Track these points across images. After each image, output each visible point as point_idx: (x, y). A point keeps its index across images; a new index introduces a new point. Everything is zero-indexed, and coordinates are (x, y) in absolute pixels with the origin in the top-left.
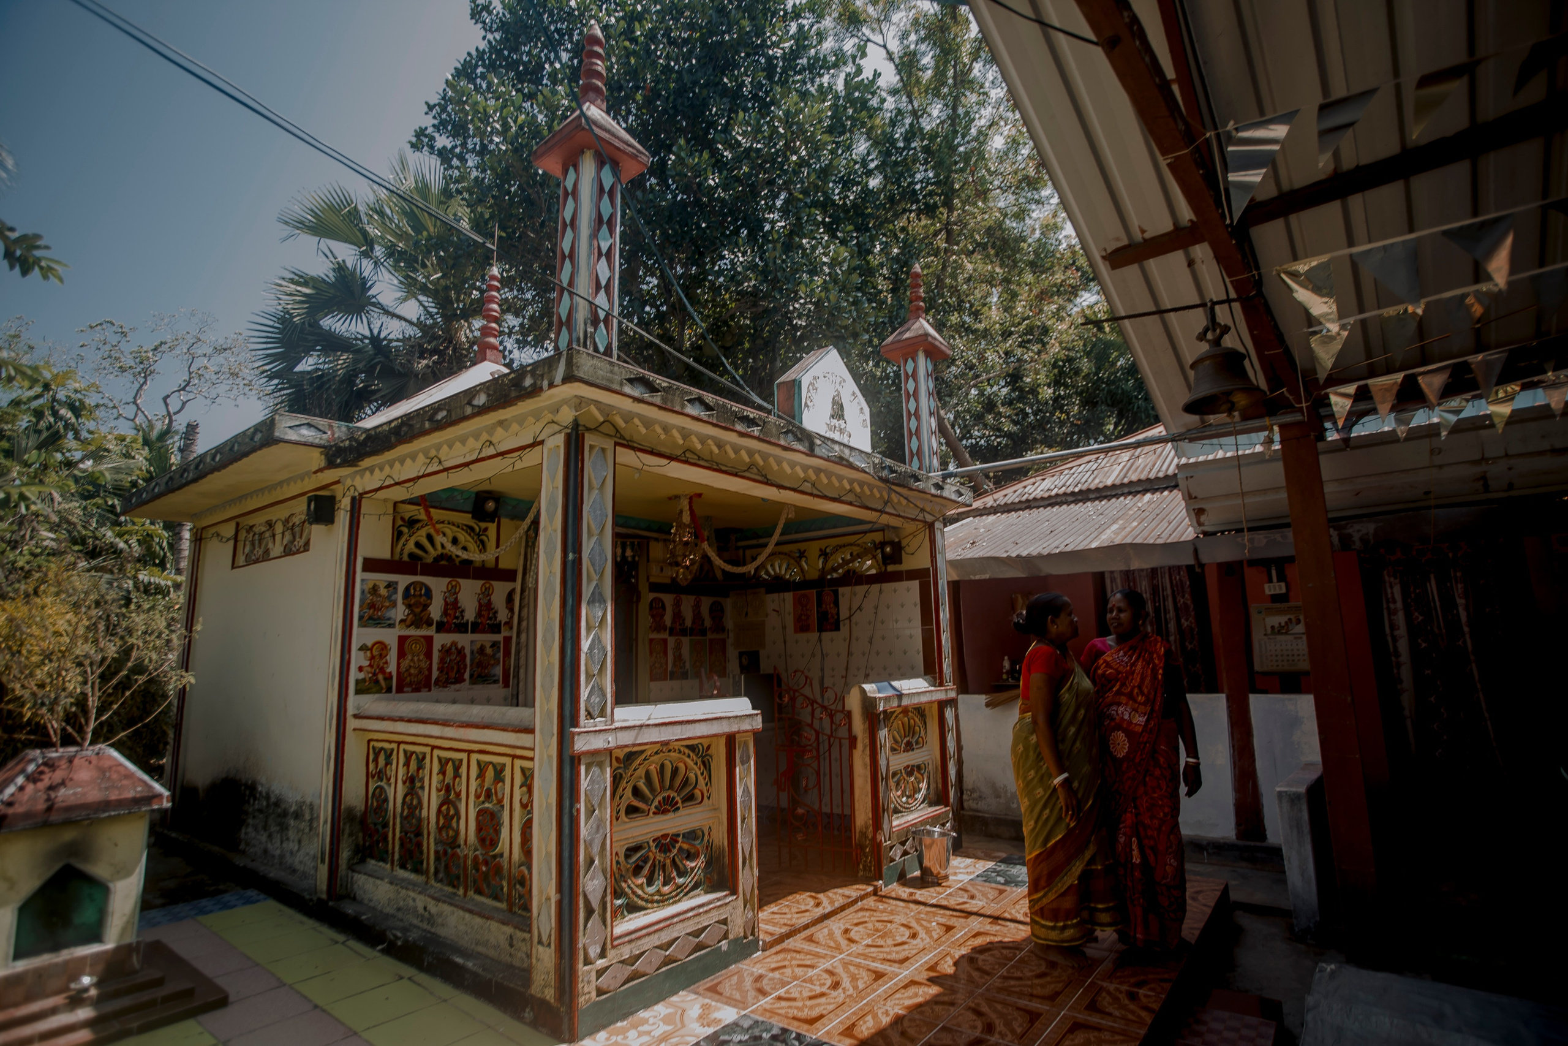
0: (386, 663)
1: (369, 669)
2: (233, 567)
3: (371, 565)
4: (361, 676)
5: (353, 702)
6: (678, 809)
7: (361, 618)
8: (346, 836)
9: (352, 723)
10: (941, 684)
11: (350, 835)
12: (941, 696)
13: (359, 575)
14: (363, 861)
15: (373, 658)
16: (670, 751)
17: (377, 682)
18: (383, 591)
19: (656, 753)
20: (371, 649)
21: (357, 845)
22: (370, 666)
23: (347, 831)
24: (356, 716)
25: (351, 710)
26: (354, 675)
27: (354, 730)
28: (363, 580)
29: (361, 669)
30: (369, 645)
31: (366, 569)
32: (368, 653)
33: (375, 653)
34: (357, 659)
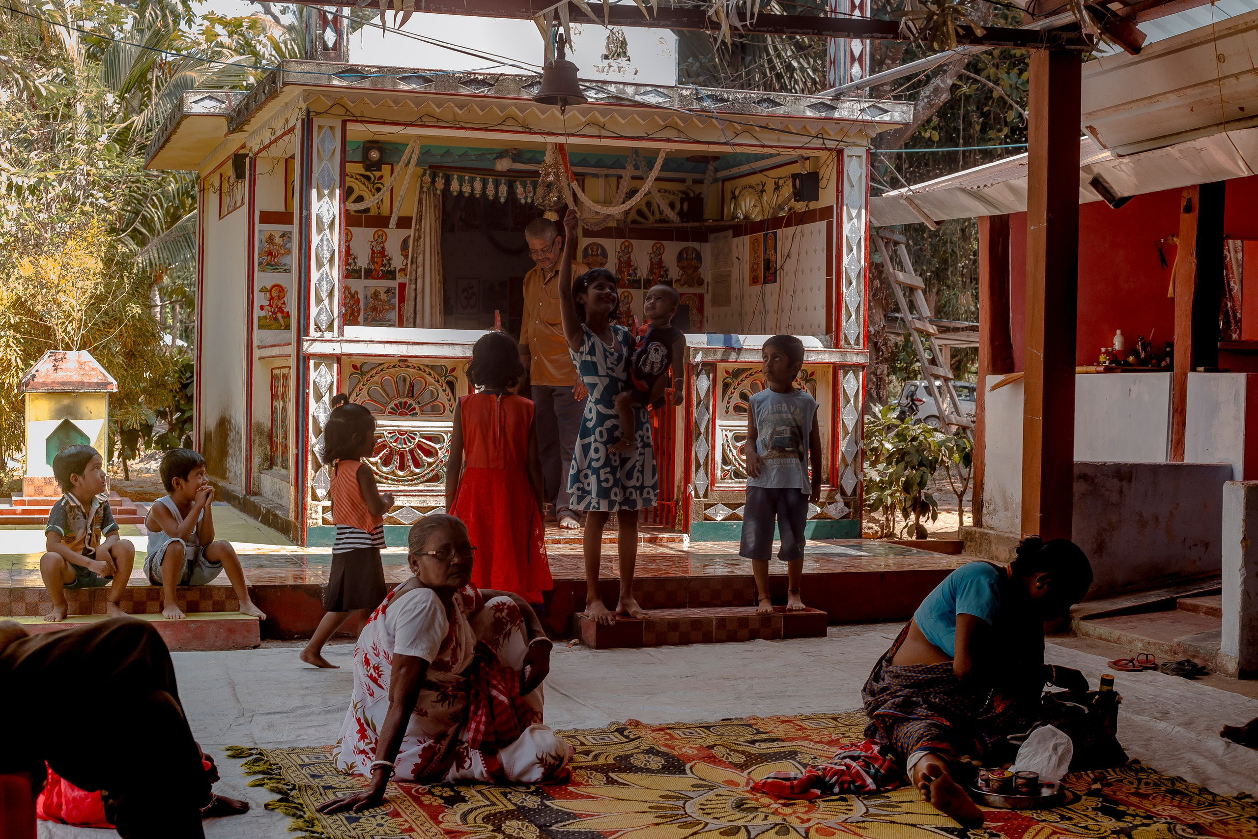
0: (284, 303)
1: (269, 308)
2: (220, 218)
3: (268, 217)
4: (263, 313)
5: (258, 335)
6: (416, 414)
7: (260, 264)
8: (256, 445)
9: (257, 353)
10: (837, 345)
11: (260, 445)
12: (835, 358)
13: (258, 226)
14: (270, 467)
15: (272, 298)
16: (408, 367)
17: (276, 319)
18: (278, 240)
19: (394, 367)
20: (270, 291)
21: (266, 454)
22: (270, 305)
23: (257, 442)
24: (259, 347)
25: (255, 344)
26: (257, 312)
27: (260, 359)
28: (260, 231)
29: (262, 308)
30: (269, 288)
31: (262, 221)
32: (268, 294)
33: (274, 294)
34: (260, 299)
